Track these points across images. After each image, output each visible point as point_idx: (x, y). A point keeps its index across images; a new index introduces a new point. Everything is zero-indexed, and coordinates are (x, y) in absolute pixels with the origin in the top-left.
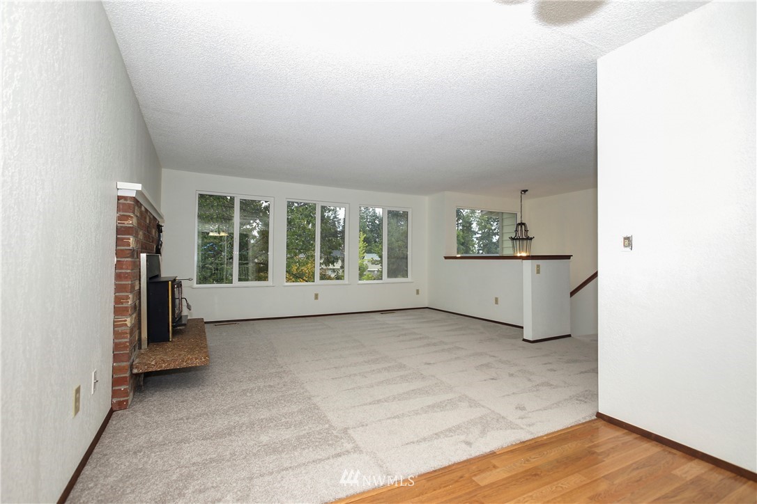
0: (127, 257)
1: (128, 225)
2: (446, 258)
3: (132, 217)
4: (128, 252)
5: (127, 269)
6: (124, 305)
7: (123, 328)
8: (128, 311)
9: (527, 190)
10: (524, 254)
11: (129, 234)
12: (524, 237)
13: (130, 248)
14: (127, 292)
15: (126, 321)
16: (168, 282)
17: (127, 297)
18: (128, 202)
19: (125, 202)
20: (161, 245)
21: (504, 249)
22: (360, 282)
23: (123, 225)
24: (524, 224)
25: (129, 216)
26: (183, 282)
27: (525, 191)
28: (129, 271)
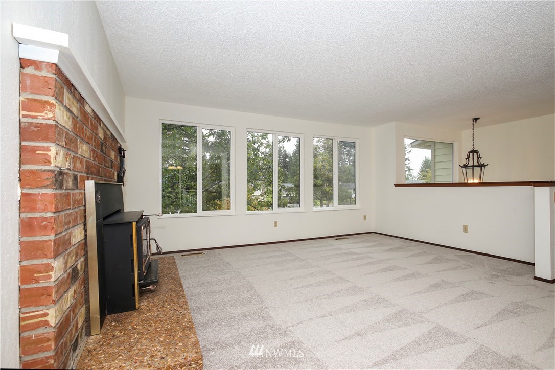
0: (46, 187)
1: (44, 122)
2: (396, 185)
3: (52, 105)
4: (45, 176)
5: (45, 210)
6: (42, 284)
7: (41, 331)
8: (50, 295)
9: (479, 118)
10: (476, 181)
11: (46, 139)
12: (476, 164)
13: (51, 167)
14: (46, 257)
15: (46, 315)
16: (131, 223)
17: (49, 268)
18: (44, 73)
19: (37, 72)
20: (124, 173)
21: (437, 177)
22: (315, 209)
23: (34, 121)
24: (476, 152)
25: (47, 103)
26: (152, 219)
27: (476, 119)
28: (49, 215)
